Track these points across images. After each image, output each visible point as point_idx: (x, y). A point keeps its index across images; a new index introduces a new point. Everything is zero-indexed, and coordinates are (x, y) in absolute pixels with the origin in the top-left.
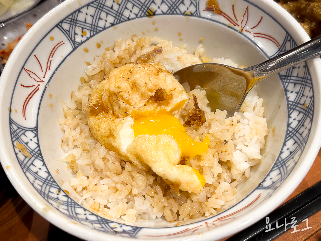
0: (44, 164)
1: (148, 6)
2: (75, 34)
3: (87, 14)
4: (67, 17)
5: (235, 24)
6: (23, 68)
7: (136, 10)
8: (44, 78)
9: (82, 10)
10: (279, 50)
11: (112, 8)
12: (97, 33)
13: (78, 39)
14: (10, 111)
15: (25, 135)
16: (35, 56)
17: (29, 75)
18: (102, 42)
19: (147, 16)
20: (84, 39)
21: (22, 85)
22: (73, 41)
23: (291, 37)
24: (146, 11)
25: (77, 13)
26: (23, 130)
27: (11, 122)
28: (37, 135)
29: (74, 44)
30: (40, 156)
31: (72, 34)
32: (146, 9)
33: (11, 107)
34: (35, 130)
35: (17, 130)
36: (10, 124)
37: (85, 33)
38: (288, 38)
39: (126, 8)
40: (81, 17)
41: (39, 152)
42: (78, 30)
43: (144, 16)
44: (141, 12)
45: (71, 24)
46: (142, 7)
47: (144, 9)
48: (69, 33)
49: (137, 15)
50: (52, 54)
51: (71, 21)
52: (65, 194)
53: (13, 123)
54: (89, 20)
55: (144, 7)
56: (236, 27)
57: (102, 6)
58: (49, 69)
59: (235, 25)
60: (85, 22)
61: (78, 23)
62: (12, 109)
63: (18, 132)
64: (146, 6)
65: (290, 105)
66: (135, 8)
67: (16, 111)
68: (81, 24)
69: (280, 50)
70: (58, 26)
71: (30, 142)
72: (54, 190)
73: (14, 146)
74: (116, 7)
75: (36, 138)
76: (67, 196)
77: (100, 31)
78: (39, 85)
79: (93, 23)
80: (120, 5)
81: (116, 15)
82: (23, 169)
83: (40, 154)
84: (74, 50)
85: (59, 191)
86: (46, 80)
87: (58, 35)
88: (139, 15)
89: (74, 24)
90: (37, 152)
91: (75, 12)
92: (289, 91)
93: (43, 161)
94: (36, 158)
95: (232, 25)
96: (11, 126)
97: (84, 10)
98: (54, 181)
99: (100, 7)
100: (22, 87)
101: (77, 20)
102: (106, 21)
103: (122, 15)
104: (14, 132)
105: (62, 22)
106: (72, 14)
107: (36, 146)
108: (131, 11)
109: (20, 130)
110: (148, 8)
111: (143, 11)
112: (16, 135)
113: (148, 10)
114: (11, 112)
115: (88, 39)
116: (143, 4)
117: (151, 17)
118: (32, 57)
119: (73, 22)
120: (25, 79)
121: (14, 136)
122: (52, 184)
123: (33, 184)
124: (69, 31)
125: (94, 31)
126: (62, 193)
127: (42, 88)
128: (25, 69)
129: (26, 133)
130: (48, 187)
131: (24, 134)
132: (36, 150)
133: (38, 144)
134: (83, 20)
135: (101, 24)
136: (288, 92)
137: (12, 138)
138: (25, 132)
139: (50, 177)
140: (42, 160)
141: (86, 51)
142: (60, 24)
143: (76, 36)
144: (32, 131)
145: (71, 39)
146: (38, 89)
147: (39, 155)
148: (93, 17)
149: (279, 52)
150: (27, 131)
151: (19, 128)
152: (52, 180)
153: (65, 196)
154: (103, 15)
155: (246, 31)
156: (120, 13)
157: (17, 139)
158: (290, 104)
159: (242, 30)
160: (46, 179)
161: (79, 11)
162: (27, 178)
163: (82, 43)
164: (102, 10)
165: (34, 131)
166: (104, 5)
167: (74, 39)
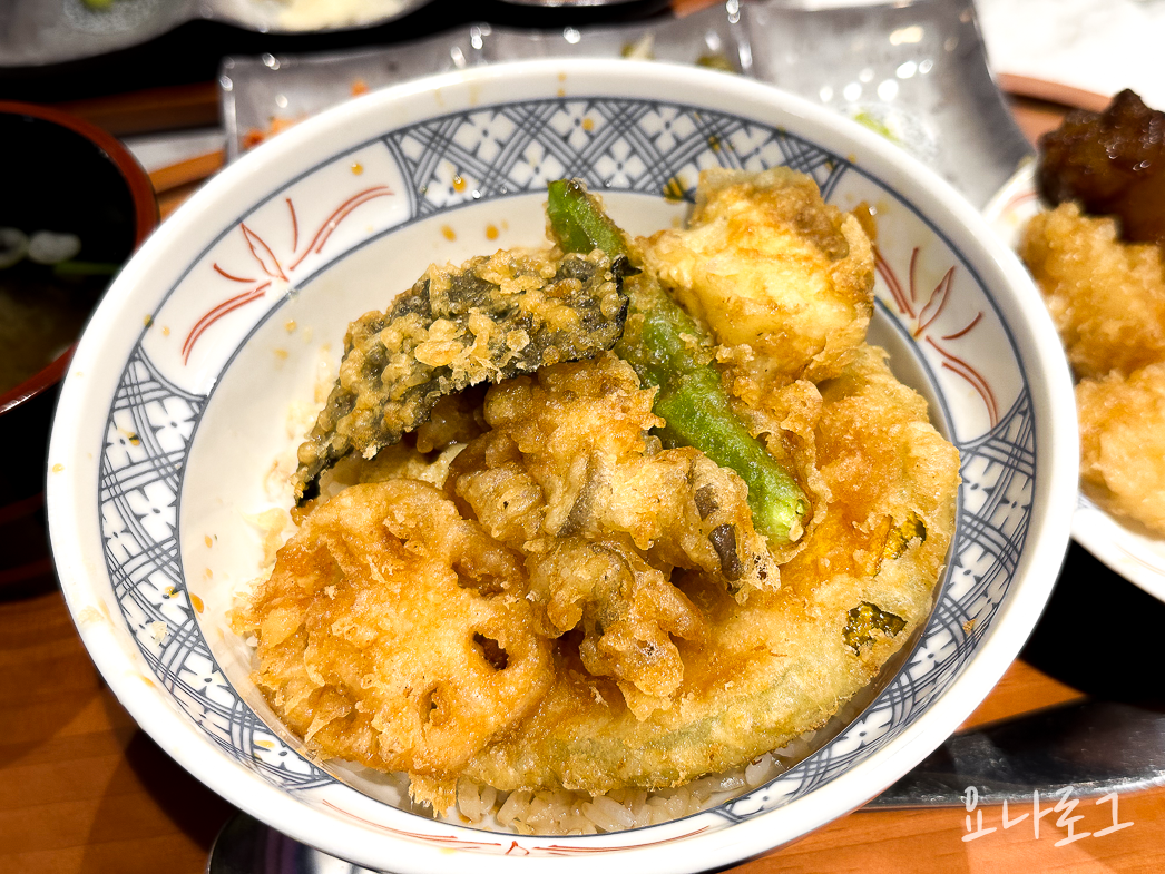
0: (176, 504)
1: (674, 166)
2: (433, 177)
3: (485, 133)
4: (425, 124)
5: (905, 308)
6: (239, 221)
7: (636, 167)
8: (292, 269)
9: (474, 117)
10: (991, 432)
11: (566, 139)
12: (498, 194)
13: (437, 195)
14: (149, 324)
15: (163, 406)
16: (289, 201)
17: (252, 247)
18: (506, 226)
19: (662, 194)
20: (455, 199)
21: (216, 267)
22: (419, 196)
23: (1031, 406)
24: (666, 180)
25: (457, 120)
26: (163, 388)
27: (136, 354)
28: (196, 419)
29: (419, 204)
30: (176, 477)
31: (422, 176)
32: (667, 173)
33: (153, 316)
34: (199, 403)
35: (143, 383)
36: (132, 359)
37: (463, 185)
38: (1022, 402)
39: (608, 152)
40: (466, 136)
41: (178, 466)
42: (445, 170)
43: (652, 192)
44: (648, 177)
45: (428, 146)
46: (656, 164)
47: (661, 172)
48: (416, 171)
49: (632, 182)
50: (343, 210)
51: (432, 139)
52: (186, 606)
53: (141, 359)
54: (488, 152)
55: (662, 165)
56: (905, 319)
57: (538, 124)
58: (318, 251)
59: (903, 311)
60: (474, 154)
61: (450, 151)
62: (158, 321)
63: (143, 388)
64: (668, 166)
65: (942, 610)
66: (635, 160)
67: (167, 332)
68: (459, 157)
69: (995, 432)
70: (389, 140)
71: (169, 429)
72: (163, 582)
73: (110, 420)
74: (579, 140)
75: (192, 424)
76: (189, 612)
77: (509, 193)
78: (268, 284)
79: (498, 165)
80: (592, 138)
81: (574, 162)
82: (101, 490)
83: (181, 472)
84: (412, 220)
85: (175, 591)
86: (296, 277)
87: (379, 164)
88: (639, 185)
89: (440, 149)
90: (171, 464)
91: (452, 116)
92: (961, 566)
93: (178, 494)
94: (163, 478)
95: (895, 308)
96: (131, 368)
97: (481, 120)
98: (178, 560)
99: (533, 125)
100: (216, 273)
101: (449, 141)
102: (537, 170)
103: (590, 167)
104: (132, 385)
105: (403, 131)
106: (442, 119)
107: (181, 445)
108: (620, 166)
109: (153, 385)
110: (673, 174)
111: (655, 178)
112: (134, 395)
113: (672, 181)
114: (150, 330)
115: (465, 203)
116: (663, 158)
117: (672, 201)
118: (279, 201)
119: (438, 144)
120: (233, 253)
121: (127, 396)
122: (166, 563)
123: (105, 540)
124: (416, 165)
125: (490, 187)
126: (180, 599)
127: (272, 296)
128: (243, 227)
129: (167, 402)
130: (151, 567)
131: (160, 400)
132: (172, 458)
133: (188, 443)
134: (469, 146)
135: (521, 173)
136: (957, 568)
137: (116, 398)
138: (166, 397)
139: (173, 542)
140: (176, 488)
141: (449, 235)
142: (397, 137)
143: (433, 185)
144: (189, 402)
145: (415, 188)
146: (262, 295)
147: (175, 472)
148: (502, 145)
149: (989, 437)
150: (173, 395)
151: (152, 379)
152: (173, 553)
153: (183, 608)
154: (534, 151)
155: (928, 339)
156: (585, 162)
157: (130, 406)
158: (945, 606)
159: (919, 332)
160: (158, 545)
161: (465, 116)
162: (101, 517)
163: (444, 208)
164: (534, 136)
165: (194, 405)
166: (544, 123)
167: (424, 192)
